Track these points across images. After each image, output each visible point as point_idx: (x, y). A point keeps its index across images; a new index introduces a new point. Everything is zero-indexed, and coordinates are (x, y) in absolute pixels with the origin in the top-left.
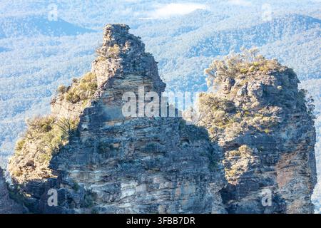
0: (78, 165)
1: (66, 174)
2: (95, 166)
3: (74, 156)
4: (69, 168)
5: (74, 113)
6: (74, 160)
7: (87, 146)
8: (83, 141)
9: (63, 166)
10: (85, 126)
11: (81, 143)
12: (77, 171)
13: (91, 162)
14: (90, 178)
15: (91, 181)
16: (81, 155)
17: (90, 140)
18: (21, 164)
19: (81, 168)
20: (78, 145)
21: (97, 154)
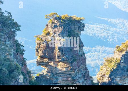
0: (119, 76)
1: (114, 80)
2: (125, 77)
3: (117, 73)
4: (116, 77)
5: (120, 56)
6: (117, 74)
7: (123, 69)
8: (121, 67)
9: (113, 76)
10: (122, 61)
11: (120, 68)
12: (119, 78)
13: (124, 75)
14: (124, 81)
15: (124, 82)
16: (120, 72)
17: (124, 67)
18: (100, 76)
19: (120, 78)
20: (119, 69)
21: (126, 72)
